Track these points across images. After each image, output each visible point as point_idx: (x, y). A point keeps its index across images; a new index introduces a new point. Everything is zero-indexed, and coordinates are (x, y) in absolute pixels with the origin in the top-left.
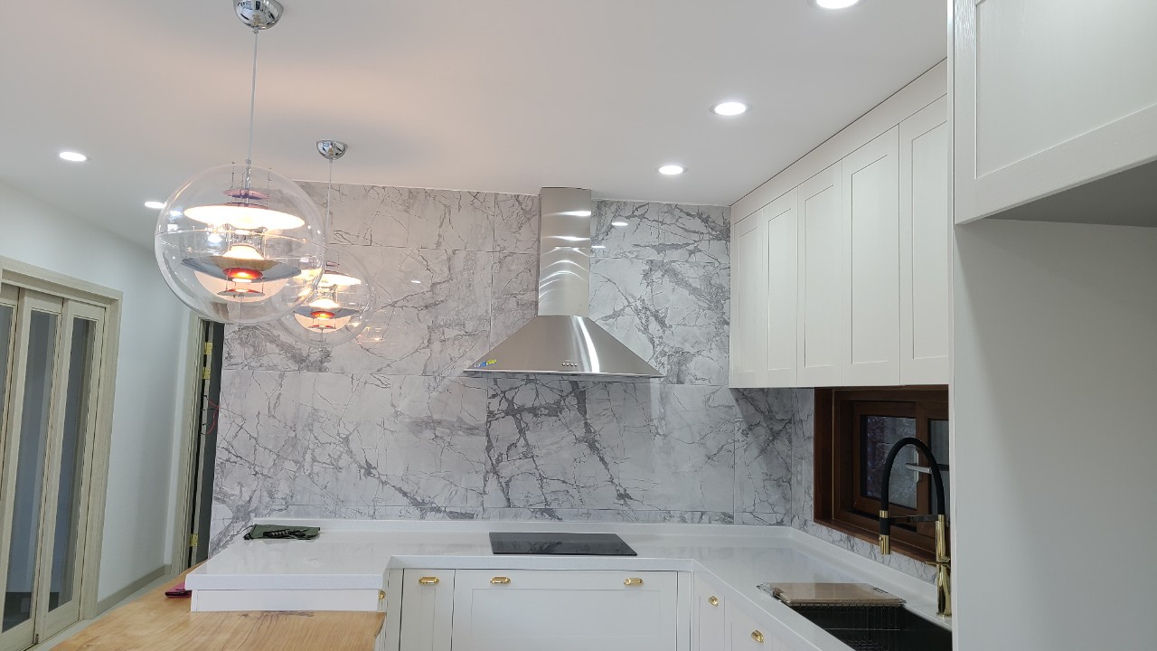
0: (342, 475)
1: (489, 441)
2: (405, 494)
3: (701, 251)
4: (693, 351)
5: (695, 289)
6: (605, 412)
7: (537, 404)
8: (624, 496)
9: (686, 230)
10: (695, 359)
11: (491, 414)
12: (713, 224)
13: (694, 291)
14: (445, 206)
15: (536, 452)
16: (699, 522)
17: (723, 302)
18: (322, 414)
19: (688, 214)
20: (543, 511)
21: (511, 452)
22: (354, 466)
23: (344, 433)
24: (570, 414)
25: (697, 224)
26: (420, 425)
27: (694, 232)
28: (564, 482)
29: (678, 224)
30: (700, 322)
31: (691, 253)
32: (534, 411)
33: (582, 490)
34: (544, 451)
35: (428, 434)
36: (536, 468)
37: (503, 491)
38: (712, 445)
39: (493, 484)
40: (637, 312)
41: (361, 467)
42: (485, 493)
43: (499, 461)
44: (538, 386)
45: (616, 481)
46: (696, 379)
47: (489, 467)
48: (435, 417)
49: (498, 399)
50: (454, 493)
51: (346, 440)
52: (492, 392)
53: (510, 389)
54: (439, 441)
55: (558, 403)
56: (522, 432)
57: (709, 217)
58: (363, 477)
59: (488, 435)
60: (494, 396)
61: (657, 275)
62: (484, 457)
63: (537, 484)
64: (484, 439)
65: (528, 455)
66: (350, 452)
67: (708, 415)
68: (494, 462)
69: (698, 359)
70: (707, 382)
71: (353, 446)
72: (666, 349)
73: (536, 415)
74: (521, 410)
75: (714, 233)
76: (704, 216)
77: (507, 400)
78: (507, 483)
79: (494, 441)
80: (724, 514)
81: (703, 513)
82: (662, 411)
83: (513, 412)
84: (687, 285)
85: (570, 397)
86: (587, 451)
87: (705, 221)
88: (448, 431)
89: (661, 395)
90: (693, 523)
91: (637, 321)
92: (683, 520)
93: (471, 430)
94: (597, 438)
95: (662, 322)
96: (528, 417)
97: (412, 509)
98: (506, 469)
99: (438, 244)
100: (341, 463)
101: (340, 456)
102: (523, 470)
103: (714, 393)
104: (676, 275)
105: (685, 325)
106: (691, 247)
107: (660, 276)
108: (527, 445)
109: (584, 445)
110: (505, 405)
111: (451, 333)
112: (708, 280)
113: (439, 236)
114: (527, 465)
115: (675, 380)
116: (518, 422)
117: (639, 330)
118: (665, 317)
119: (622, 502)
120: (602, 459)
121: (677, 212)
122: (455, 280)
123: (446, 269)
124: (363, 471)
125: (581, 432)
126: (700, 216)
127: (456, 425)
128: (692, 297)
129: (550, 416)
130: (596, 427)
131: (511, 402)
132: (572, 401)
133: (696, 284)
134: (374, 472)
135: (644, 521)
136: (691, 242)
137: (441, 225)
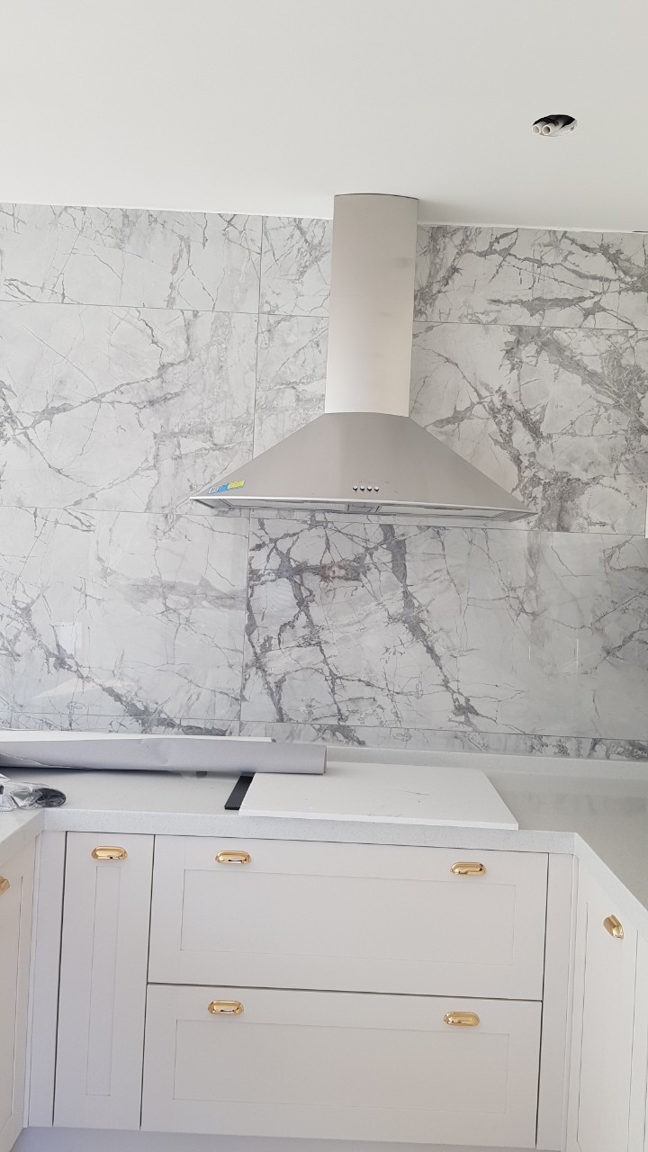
0: (20, 666)
1: (251, 617)
2: (118, 698)
3: (604, 310)
4: (585, 477)
5: (592, 374)
6: (437, 575)
7: (327, 561)
8: (465, 710)
9: (580, 275)
10: (589, 490)
11: (254, 575)
12: (627, 264)
13: (590, 377)
14: (182, 238)
15: (324, 636)
16: (589, 756)
17: (640, 396)
19: (584, 248)
20: (334, 730)
21: (286, 635)
22: (40, 653)
23: (23, 601)
24: (380, 577)
25: (600, 265)
26: (145, 590)
27: (595, 278)
28: (368, 684)
29: (567, 264)
30: (600, 428)
31: (588, 313)
32: (322, 572)
33: (397, 697)
34: (337, 635)
35: (156, 605)
36: (325, 661)
37: (272, 695)
38: (614, 632)
39: (256, 686)
40: (494, 412)
41: (49, 654)
42: (243, 698)
43: (266, 647)
44: (329, 533)
45: (453, 685)
46: (591, 524)
47: (250, 658)
48: (168, 578)
49: (265, 551)
50: (194, 697)
51: (27, 611)
52: (255, 541)
53: (287, 535)
54: (173, 616)
55: (358, 559)
56: (302, 603)
57: (619, 252)
58: (53, 670)
59: (249, 608)
60: (259, 547)
61: (527, 352)
62: (241, 641)
63: (326, 686)
64: (244, 615)
65: (313, 640)
66: (32, 631)
67: (608, 582)
68: (258, 651)
69: (594, 490)
70: (608, 528)
71: (37, 620)
72: (541, 475)
73: (325, 578)
74: (301, 569)
75: (628, 279)
76: (612, 251)
77: (280, 553)
78: (279, 685)
79: (258, 618)
80: (632, 743)
81: (595, 742)
82: (532, 574)
83: (294, 572)
84: (574, 364)
85: (380, 550)
86: (407, 636)
87: (614, 258)
88: (187, 601)
89: (530, 550)
90: (579, 756)
91: (493, 427)
92: (563, 751)
93: (226, 600)
94: (424, 615)
95: (534, 430)
96: (312, 581)
97: (128, 721)
98: (278, 662)
99: (170, 302)
100: (19, 648)
101: (16, 637)
102: (304, 663)
103: (619, 547)
104: (560, 349)
105: (573, 435)
106: (588, 304)
107: (533, 353)
108: (310, 623)
109: (402, 631)
110: (275, 562)
111: (190, 445)
112: (614, 356)
113: (172, 286)
114: (310, 656)
115: (554, 525)
116: (298, 586)
117: (497, 442)
118: (540, 421)
119: (462, 718)
120: (430, 650)
121: (566, 245)
122: (197, 360)
123: (182, 343)
124: (52, 660)
125: (396, 606)
126: (604, 249)
127: (198, 591)
128: (588, 388)
129: (347, 579)
130: (421, 596)
131: (286, 557)
132: (383, 556)
133: (595, 365)
134: (70, 662)
135: (497, 751)
136: (588, 294)
137: (175, 269)
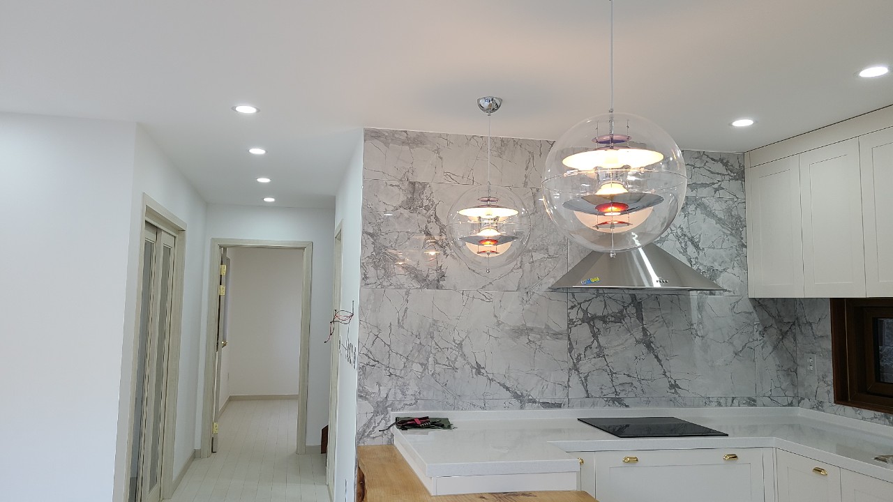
0: (459, 374)
1: (570, 344)
2: (508, 389)
3: (723, 189)
4: (720, 269)
5: (720, 219)
6: (657, 319)
7: (605, 313)
8: (674, 386)
9: (712, 173)
10: (722, 275)
11: (571, 322)
12: (731, 167)
13: (719, 220)
14: (530, 152)
15: (606, 352)
16: (731, 406)
17: (741, 229)
18: (440, 324)
19: (713, 159)
20: (614, 400)
21: (587, 353)
22: (467, 367)
23: (458, 340)
24: (631, 321)
25: (719, 168)
26: (520, 332)
27: (718, 174)
28: (628, 376)
29: (705, 167)
30: (725, 245)
31: (716, 190)
32: (603, 319)
33: (642, 382)
34: (612, 351)
35: (524, 340)
36: (607, 365)
37: (583, 383)
38: (738, 343)
39: (575, 380)
40: (678, 237)
41: (473, 367)
42: (569, 386)
43: (579, 359)
44: (606, 299)
45: (668, 374)
46: (724, 291)
47: (571, 365)
48: (529, 325)
49: (575, 309)
50: (545, 387)
51: (460, 345)
52: (570, 304)
53: (585, 301)
54: (533, 345)
55: (621, 312)
56: (595, 336)
57: (728, 162)
58: (475, 376)
59: (569, 339)
60: (572, 308)
61: (691, 208)
62: (566, 356)
63: (608, 378)
64: (566, 342)
65: (601, 354)
66: (463, 356)
67: (733, 320)
68: (575, 361)
69: (724, 275)
70: (732, 293)
71: (466, 350)
72: (701, 268)
73: (605, 322)
74: (594, 318)
75: (732, 174)
76: (725, 161)
77: (583, 310)
78: (586, 378)
79: (574, 344)
80: (749, 398)
81: (733, 399)
82: (700, 317)
83: (589, 320)
84: (713, 216)
85: (630, 307)
86: (645, 350)
87: (726, 165)
88: (539, 336)
89: (698, 304)
90: (726, 406)
91: (678, 245)
92: (719, 404)
93: (556, 335)
94: (653, 339)
95: (697, 247)
96: (599, 324)
97: (514, 401)
98: (585, 367)
99: (525, 184)
100: (457, 365)
101: (456, 359)
102: (597, 367)
103: (737, 302)
104: (705, 208)
105: (714, 248)
106: (716, 186)
107: (694, 209)
108: (599, 345)
109: (642, 346)
110: (581, 315)
111: (537, 256)
112: (729, 211)
113: (526, 177)
114: (600, 362)
116: (592, 327)
117: (680, 252)
118: (699, 241)
119: (673, 391)
120: (657, 357)
121: (705, 158)
122: (539, 213)
123: (532, 204)
124: (474, 370)
125: (639, 335)
126: (721, 160)
127: (544, 332)
128: (718, 226)
129: (616, 322)
130: (651, 331)
131: (585, 312)
132: (632, 310)
133: (721, 215)
134: (482, 371)
135: (690, 406)
136: (716, 181)
137: (527, 167)
